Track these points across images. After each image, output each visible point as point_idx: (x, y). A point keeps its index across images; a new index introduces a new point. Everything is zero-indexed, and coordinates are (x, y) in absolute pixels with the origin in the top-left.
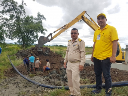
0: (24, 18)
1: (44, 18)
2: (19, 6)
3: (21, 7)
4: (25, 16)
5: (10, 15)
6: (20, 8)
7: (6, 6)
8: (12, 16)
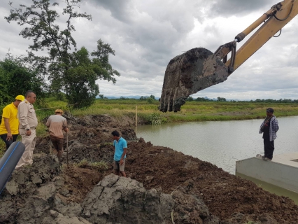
0: (74, 53)
1: (111, 51)
2: (62, 33)
3: (67, 33)
4: (76, 50)
5: (50, 51)
6: (64, 36)
7: (39, 36)
8: (53, 53)
